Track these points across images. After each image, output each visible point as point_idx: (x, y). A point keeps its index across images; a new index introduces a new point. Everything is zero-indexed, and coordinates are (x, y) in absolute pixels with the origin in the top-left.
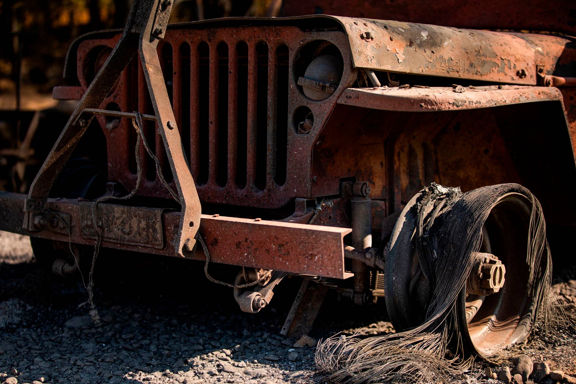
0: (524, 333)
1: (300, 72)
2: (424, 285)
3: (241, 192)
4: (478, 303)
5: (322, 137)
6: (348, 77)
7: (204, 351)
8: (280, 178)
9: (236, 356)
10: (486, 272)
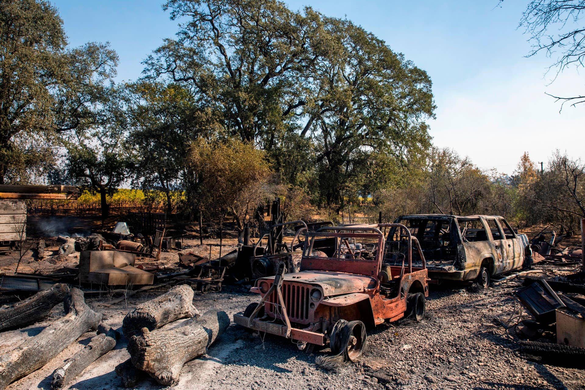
0: (361, 354)
1: (312, 295)
2: (339, 344)
3: (298, 320)
4: (350, 346)
5: (316, 310)
6: (322, 298)
7: (289, 358)
8: (307, 317)
9: (297, 359)
10: (352, 340)
